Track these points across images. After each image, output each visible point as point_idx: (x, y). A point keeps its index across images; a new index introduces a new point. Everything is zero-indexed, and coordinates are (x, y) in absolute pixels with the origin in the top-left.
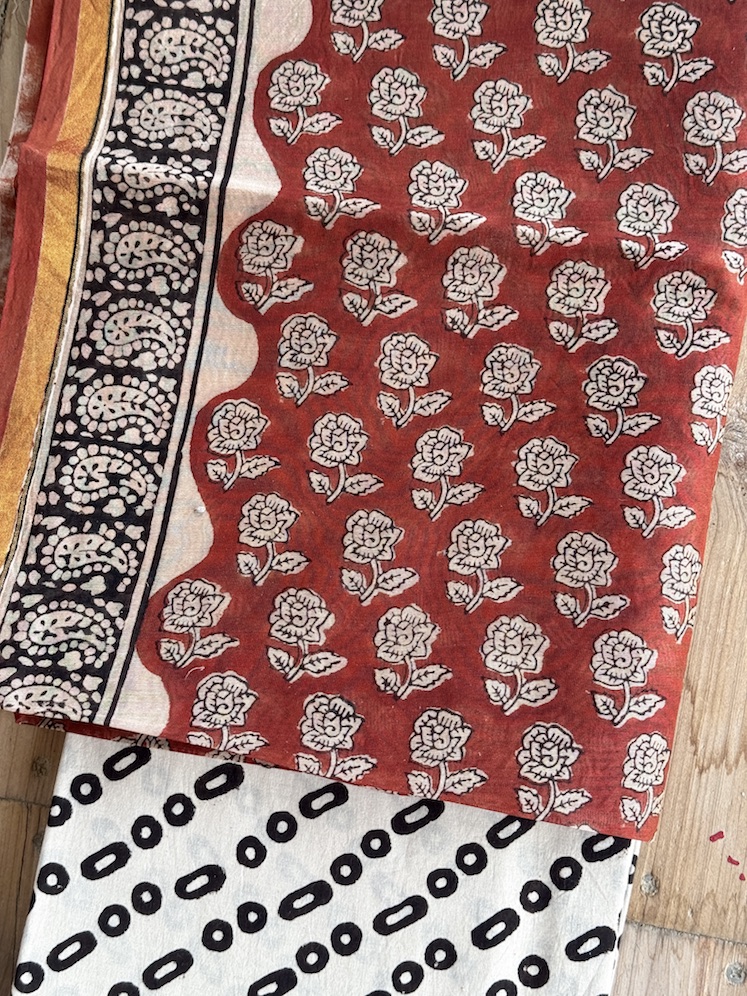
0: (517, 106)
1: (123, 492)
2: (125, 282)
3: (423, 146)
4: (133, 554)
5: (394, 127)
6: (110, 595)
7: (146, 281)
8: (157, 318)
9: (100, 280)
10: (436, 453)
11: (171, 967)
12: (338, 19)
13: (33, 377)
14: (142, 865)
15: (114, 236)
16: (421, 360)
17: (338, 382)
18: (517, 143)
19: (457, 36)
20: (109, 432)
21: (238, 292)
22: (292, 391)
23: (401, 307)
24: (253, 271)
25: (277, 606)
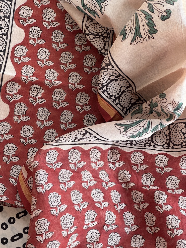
0: (70, 57)
3: (49, 65)
5: (43, 61)
10: (49, 135)
12: (31, 37)
16: (47, 114)
17: (27, 118)
18: (70, 66)
19: (57, 42)
21: (5, 97)
22: (17, 120)
23: (42, 102)
24: (9, 93)
25: (12, 169)
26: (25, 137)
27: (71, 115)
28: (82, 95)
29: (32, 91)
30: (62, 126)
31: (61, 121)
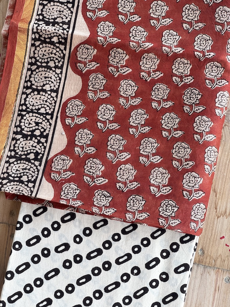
0: (164, 9)
1: (40, 128)
2: (41, 63)
3: (134, 21)
4: (43, 147)
5: (126, 15)
6: (36, 159)
7: (48, 62)
8: (51, 74)
9: (34, 62)
10: (137, 117)
11: (53, 273)
13: (13, 92)
14: (45, 242)
15: (38, 48)
16: (133, 88)
17: (107, 94)
18: (164, 21)
20: (36, 109)
21: (76, 66)
22: (92, 97)
23: (127, 71)
24: (81, 60)
25: (87, 163)
26: (103, 120)
27: (166, 90)
28: (181, 62)
29: (113, 56)
30: (154, 105)
31: (153, 98)
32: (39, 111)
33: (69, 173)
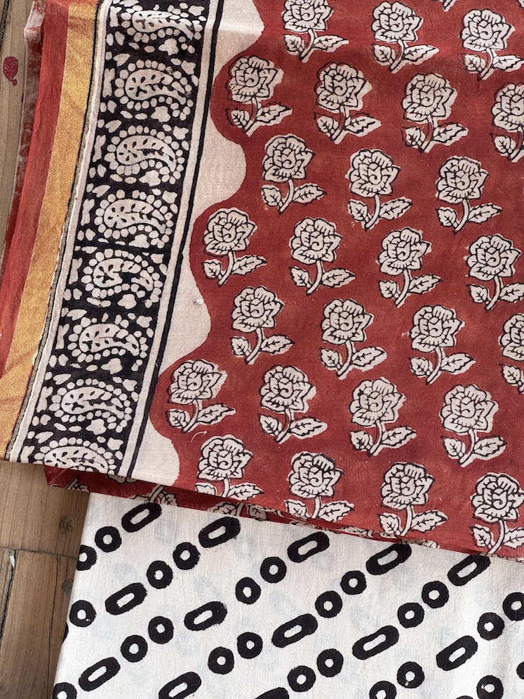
1: (134, 288)
2: (133, 112)
4: (143, 340)
6: (126, 373)
7: (150, 111)
8: (160, 142)
9: (112, 111)
10: (399, 250)
11: (183, 687)
13: (58, 193)
14: (156, 603)
15: (123, 74)
16: (384, 172)
17: (314, 192)
20: (121, 238)
21: (228, 118)
22: (276, 200)
23: (367, 127)
24: (240, 100)
25: (267, 381)
26: (307, 261)
27: (478, 175)
28: (515, 94)
29: (327, 88)
30: (446, 216)
31: (441, 197)
32: (130, 244)
33: (218, 409)
